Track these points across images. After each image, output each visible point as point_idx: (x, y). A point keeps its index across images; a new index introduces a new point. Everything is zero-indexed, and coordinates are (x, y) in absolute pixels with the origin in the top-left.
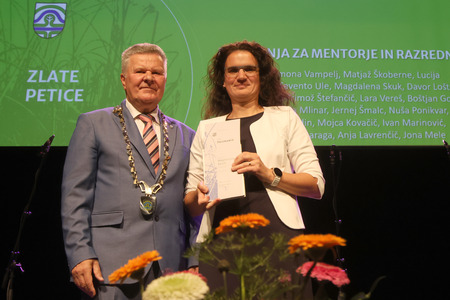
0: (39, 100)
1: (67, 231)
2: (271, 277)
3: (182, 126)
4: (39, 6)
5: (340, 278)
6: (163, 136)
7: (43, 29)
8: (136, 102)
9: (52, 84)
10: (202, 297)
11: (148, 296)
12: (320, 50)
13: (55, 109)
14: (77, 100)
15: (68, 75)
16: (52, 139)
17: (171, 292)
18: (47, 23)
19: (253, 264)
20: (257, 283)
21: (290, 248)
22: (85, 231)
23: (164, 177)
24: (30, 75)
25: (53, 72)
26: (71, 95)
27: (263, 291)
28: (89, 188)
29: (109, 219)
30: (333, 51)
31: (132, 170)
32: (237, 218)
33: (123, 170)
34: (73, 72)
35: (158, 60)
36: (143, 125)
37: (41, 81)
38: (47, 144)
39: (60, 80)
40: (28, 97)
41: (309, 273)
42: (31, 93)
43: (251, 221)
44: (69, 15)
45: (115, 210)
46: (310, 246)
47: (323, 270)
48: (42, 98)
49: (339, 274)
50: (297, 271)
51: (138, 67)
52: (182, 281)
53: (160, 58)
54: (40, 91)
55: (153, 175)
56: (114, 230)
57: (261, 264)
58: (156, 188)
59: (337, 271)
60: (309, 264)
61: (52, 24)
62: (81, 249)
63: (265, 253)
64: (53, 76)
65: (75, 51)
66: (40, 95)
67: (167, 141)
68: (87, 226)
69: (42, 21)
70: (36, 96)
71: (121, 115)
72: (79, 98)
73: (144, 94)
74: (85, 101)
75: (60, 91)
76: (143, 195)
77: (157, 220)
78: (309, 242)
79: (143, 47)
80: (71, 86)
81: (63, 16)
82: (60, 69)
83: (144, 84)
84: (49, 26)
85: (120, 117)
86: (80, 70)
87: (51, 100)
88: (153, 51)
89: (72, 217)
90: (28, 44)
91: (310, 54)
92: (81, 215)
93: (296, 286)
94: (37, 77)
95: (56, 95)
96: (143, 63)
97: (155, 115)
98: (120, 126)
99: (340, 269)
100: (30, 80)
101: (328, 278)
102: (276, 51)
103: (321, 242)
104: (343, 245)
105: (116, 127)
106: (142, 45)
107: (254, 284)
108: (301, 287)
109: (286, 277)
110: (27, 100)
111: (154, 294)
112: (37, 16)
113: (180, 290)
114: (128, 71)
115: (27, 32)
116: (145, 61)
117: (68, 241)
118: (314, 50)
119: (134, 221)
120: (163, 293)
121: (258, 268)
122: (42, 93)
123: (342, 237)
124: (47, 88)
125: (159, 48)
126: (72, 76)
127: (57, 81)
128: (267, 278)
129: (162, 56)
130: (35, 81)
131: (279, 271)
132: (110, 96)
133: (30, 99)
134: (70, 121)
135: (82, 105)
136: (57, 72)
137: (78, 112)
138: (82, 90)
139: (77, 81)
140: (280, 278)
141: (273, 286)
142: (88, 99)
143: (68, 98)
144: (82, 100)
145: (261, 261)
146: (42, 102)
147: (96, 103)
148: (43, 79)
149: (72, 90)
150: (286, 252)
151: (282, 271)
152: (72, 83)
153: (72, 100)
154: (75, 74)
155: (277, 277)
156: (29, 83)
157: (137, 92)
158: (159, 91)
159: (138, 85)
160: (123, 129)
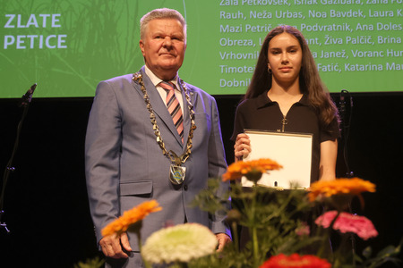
0: (18, 47)
1: (95, 201)
2: (287, 229)
5: (366, 230)
9: (32, 30)
13: (36, 57)
14: (60, 46)
15: (49, 20)
16: (34, 88)
20: (271, 237)
21: (310, 196)
22: (114, 202)
24: (7, 20)
25: (33, 16)
26: (53, 41)
27: (276, 246)
28: (114, 157)
31: (158, 140)
33: (149, 139)
34: (54, 16)
35: (177, 25)
36: (165, 93)
37: (19, 26)
38: (28, 94)
39: (40, 25)
40: (6, 44)
41: (332, 223)
42: (10, 40)
43: (263, 166)
45: (144, 179)
46: (334, 192)
47: (347, 221)
48: (21, 45)
50: (317, 222)
51: (157, 32)
53: (179, 23)
54: (19, 37)
55: (180, 144)
57: (276, 214)
58: (184, 158)
59: (362, 221)
63: (281, 201)
64: (33, 21)
66: (19, 42)
68: (115, 197)
70: (15, 44)
72: (62, 44)
74: (69, 48)
75: (42, 37)
77: (186, 189)
78: (332, 188)
79: (161, 13)
80: (52, 31)
82: (40, 12)
83: (163, 50)
85: (141, 84)
86: (62, 14)
87: (32, 47)
88: (172, 16)
93: (316, 238)
94: (15, 22)
95: (37, 41)
96: (163, 29)
98: (141, 94)
100: (7, 26)
101: (353, 230)
103: (346, 187)
104: (372, 191)
106: (160, 10)
107: (268, 237)
109: (303, 229)
110: (5, 47)
114: (147, 37)
116: (164, 26)
121: (271, 220)
122: (22, 39)
124: (26, 33)
125: (178, 13)
126: (54, 20)
127: (37, 26)
128: (281, 230)
129: (182, 22)
130: (13, 27)
131: (296, 221)
132: (96, 42)
133: (8, 46)
134: (54, 70)
135: (66, 52)
136: (36, 16)
137: (62, 59)
138: (65, 36)
139: (59, 26)
140: (297, 231)
141: (290, 239)
142: (72, 45)
143: (51, 44)
144: (65, 47)
145: (276, 211)
146: (22, 50)
147: (81, 50)
148: (22, 24)
149: (55, 36)
150: (304, 199)
151: (300, 223)
152: (53, 29)
153: (54, 47)
154: (56, 18)
155: (294, 229)
156: (7, 29)
157: (156, 58)
158: (178, 57)
159: (158, 52)
160: (145, 97)
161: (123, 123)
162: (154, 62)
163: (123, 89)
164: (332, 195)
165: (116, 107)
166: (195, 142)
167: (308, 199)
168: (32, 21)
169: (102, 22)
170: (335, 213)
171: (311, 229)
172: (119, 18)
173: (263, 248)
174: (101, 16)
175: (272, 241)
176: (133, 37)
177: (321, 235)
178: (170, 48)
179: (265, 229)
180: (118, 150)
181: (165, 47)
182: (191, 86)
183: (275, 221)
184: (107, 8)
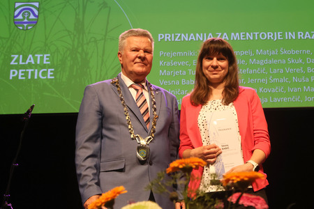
0: (20, 78)
1: (80, 175)
2: (209, 205)
3: (166, 92)
4: (17, 5)
5: (260, 204)
6: (151, 100)
7: (21, 23)
8: (130, 74)
9: (30, 65)
12: (237, 34)
13: (33, 85)
14: (49, 77)
15: (42, 58)
16: (32, 107)
18: (24, 18)
22: (94, 174)
23: (154, 132)
24: (12, 59)
25: (30, 56)
26: (44, 74)
28: (95, 142)
29: (114, 165)
30: (248, 34)
31: (129, 127)
32: (183, 161)
33: (122, 127)
34: (45, 56)
35: (148, 42)
36: (136, 92)
37: (21, 63)
38: (29, 111)
39: (36, 63)
40: (11, 76)
41: (238, 200)
42: (14, 73)
43: (193, 163)
44: (41, 11)
45: (119, 158)
46: (238, 180)
47: (248, 199)
48: (22, 76)
49: (260, 201)
50: (229, 200)
54: (20, 71)
55: (146, 130)
56: (117, 173)
57: (201, 195)
58: (149, 140)
59: (259, 199)
60: (237, 195)
61: (28, 18)
62: (91, 187)
65: (46, 39)
66: (20, 74)
67: (155, 103)
68: (95, 171)
69: (20, 17)
70: (18, 74)
71: (118, 84)
72: (51, 75)
73: (138, 68)
74: (56, 78)
75: (36, 70)
76: (139, 145)
77: (151, 164)
78: (238, 177)
79: (137, 32)
80: (44, 66)
81: (36, 13)
82: (36, 53)
83: (138, 60)
84: (26, 20)
85: (117, 86)
86: (51, 54)
87: (29, 78)
88: (145, 35)
89: (83, 164)
90: (10, 35)
91: (229, 37)
92: (90, 162)
94: (17, 61)
95: (33, 74)
96: (138, 44)
97: (144, 84)
98: (118, 93)
99: (261, 198)
100: (12, 63)
101: (252, 204)
102: (203, 35)
103: (246, 177)
105: (114, 94)
106: (136, 30)
109: (219, 205)
110: (11, 78)
112: (16, 13)
114: (125, 50)
115: (9, 26)
116: (139, 42)
117: (81, 183)
118: (233, 34)
119: (133, 166)
122: (22, 72)
124: (26, 68)
125: (149, 33)
126: (45, 59)
127: (33, 63)
129: (151, 40)
130: (17, 63)
131: (215, 200)
132: (74, 73)
133: (13, 77)
134: (45, 94)
135: (54, 81)
136: (33, 56)
137: (50, 86)
138: (53, 70)
139: (49, 63)
140: (215, 205)
142: (58, 77)
143: (43, 76)
144: (53, 77)
146: (22, 80)
147: (64, 80)
148: (23, 62)
149: (46, 70)
151: (217, 201)
152: (45, 64)
153: (45, 78)
154: (47, 57)
155: (213, 205)
156: (12, 65)
157: (132, 66)
158: (149, 66)
159: (133, 61)
160: (120, 96)
161: (103, 116)
162: (130, 69)
163: (103, 90)
164: (238, 182)
165: (98, 104)
166: (158, 128)
168: (30, 59)
169: (79, 59)
170: (240, 194)
171: (224, 204)
172: (91, 57)
174: (79, 55)
176: (101, 70)
178: (143, 59)
179: (194, 204)
181: (140, 58)
182: (157, 87)
183: (202, 199)
184: (83, 50)
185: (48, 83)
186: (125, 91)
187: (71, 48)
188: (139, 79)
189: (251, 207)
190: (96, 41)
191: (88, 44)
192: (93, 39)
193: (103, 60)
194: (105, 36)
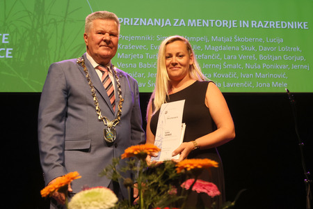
2: (162, 191)
5: (213, 191)
8: (96, 56)
10: (113, 205)
11: (73, 205)
12: (194, 21)
14: (7, 56)
17: (90, 202)
19: (149, 181)
20: (152, 195)
21: (178, 169)
22: (60, 154)
26: (3, 53)
27: (155, 202)
29: (79, 144)
30: (204, 21)
31: (97, 108)
32: (138, 147)
33: (89, 107)
34: (4, 35)
36: (102, 74)
41: (191, 187)
43: (148, 149)
45: (85, 138)
46: (192, 167)
47: (201, 185)
49: (212, 188)
50: (182, 186)
52: (98, 194)
53: (116, 24)
55: (113, 112)
57: (155, 181)
59: (211, 186)
60: (191, 181)
63: (159, 173)
65: (6, 19)
68: (61, 151)
71: (84, 64)
72: (9, 55)
73: (103, 51)
74: (14, 58)
78: (191, 165)
79: (104, 14)
80: (2, 46)
83: (103, 43)
86: (10, 34)
93: (181, 197)
96: (103, 27)
98: (84, 74)
101: (205, 191)
102: (161, 21)
103: (200, 165)
104: (216, 166)
105: (81, 74)
107: (150, 196)
108: (185, 197)
109: (173, 191)
111: (77, 204)
113: (97, 200)
116: (105, 25)
118: (190, 20)
120: (84, 203)
121: (152, 185)
123: (216, 161)
126: (4, 38)
128: (159, 191)
129: (117, 22)
131: (168, 186)
132: (33, 54)
134: (2, 73)
135: (12, 60)
137: (8, 66)
138: (11, 49)
139: (8, 42)
141: (164, 197)
142: (16, 56)
144: (11, 57)
145: (155, 179)
147: (22, 59)
149: (4, 49)
150: (174, 172)
151: (171, 186)
152: (3, 44)
153: (3, 57)
154: (6, 36)
155: (168, 190)
157: (97, 48)
158: (114, 49)
159: (99, 44)
160: (87, 76)
161: (69, 95)
163: (70, 69)
164: (192, 170)
167: (176, 171)
169: (39, 40)
170: (193, 180)
171: (177, 191)
172: (51, 37)
173: (146, 203)
174: (38, 36)
175: (153, 198)
176: (60, 51)
177: (184, 195)
178: (108, 42)
179: (149, 190)
180: (64, 115)
181: (105, 41)
182: (120, 70)
183: (156, 185)
184: (42, 30)
185: (6, 62)
186: (91, 73)
187: (30, 28)
188: (104, 62)
189: (204, 193)
190: (55, 22)
191: (47, 25)
192: (53, 21)
193: (62, 42)
194: (65, 17)
